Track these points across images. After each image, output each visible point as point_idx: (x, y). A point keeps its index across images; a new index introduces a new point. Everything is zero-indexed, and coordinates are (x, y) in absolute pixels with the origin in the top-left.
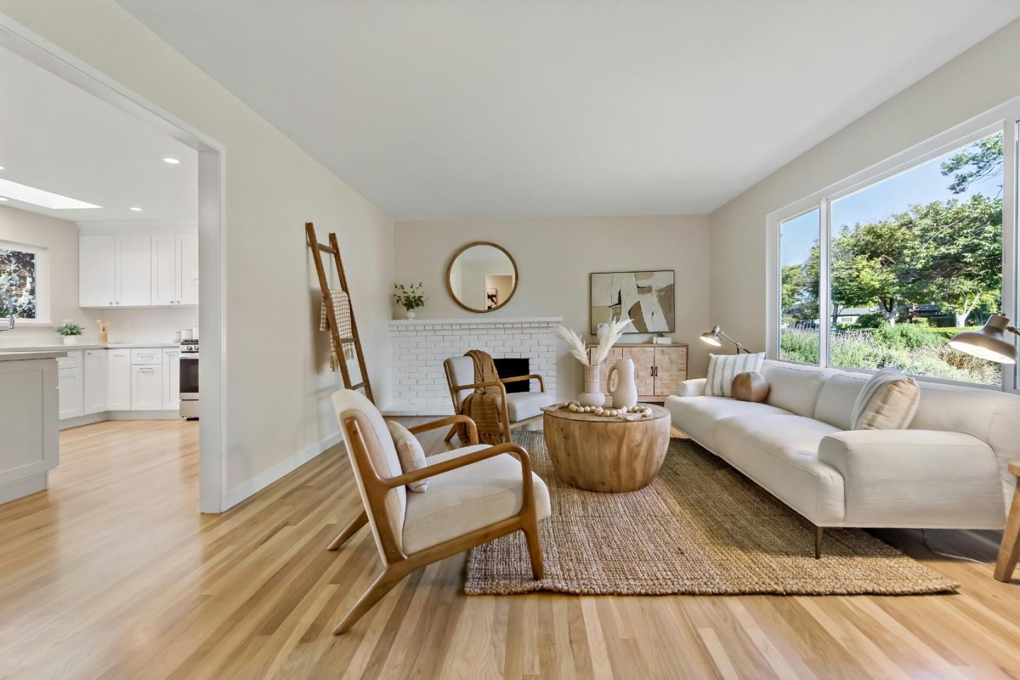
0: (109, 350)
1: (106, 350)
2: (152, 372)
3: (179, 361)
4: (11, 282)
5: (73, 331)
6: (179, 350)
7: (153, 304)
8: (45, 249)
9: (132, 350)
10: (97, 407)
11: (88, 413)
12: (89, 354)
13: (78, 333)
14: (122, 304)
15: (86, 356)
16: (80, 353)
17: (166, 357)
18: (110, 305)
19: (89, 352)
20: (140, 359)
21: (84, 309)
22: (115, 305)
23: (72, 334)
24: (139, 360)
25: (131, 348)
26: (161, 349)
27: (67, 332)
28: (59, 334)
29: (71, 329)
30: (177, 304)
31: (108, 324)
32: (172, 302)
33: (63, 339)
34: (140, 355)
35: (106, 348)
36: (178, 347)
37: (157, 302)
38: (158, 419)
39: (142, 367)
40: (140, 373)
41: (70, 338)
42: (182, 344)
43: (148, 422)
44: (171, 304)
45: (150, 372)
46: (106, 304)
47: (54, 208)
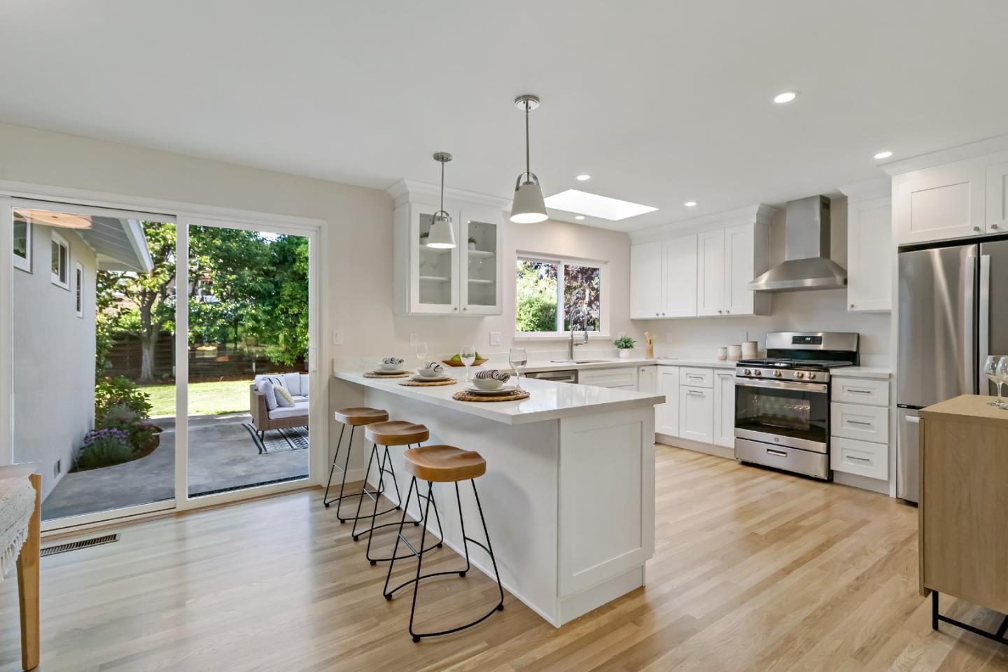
0: (659, 367)
1: (655, 367)
2: (702, 396)
3: (734, 387)
4: (578, 295)
5: (626, 344)
6: (734, 373)
8: (606, 262)
9: (682, 368)
12: (643, 371)
13: (631, 346)
14: (668, 315)
15: (641, 372)
16: (635, 370)
17: (717, 379)
18: (656, 316)
19: (642, 368)
20: (689, 379)
21: (634, 321)
22: (661, 316)
23: (627, 347)
24: (688, 381)
25: (678, 366)
26: (711, 370)
27: (622, 345)
28: (616, 347)
29: (625, 343)
30: (726, 314)
31: (654, 337)
32: (720, 312)
33: (619, 353)
34: (688, 375)
35: (656, 365)
36: (734, 369)
37: (703, 312)
38: (708, 453)
39: (692, 389)
40: (689, 396)
41: (625, 352)
42: (738, 365)
43: (698, 455)
44: (719, 314)
45: (700, 395)
46: (653, 316)
47: (616, 219)
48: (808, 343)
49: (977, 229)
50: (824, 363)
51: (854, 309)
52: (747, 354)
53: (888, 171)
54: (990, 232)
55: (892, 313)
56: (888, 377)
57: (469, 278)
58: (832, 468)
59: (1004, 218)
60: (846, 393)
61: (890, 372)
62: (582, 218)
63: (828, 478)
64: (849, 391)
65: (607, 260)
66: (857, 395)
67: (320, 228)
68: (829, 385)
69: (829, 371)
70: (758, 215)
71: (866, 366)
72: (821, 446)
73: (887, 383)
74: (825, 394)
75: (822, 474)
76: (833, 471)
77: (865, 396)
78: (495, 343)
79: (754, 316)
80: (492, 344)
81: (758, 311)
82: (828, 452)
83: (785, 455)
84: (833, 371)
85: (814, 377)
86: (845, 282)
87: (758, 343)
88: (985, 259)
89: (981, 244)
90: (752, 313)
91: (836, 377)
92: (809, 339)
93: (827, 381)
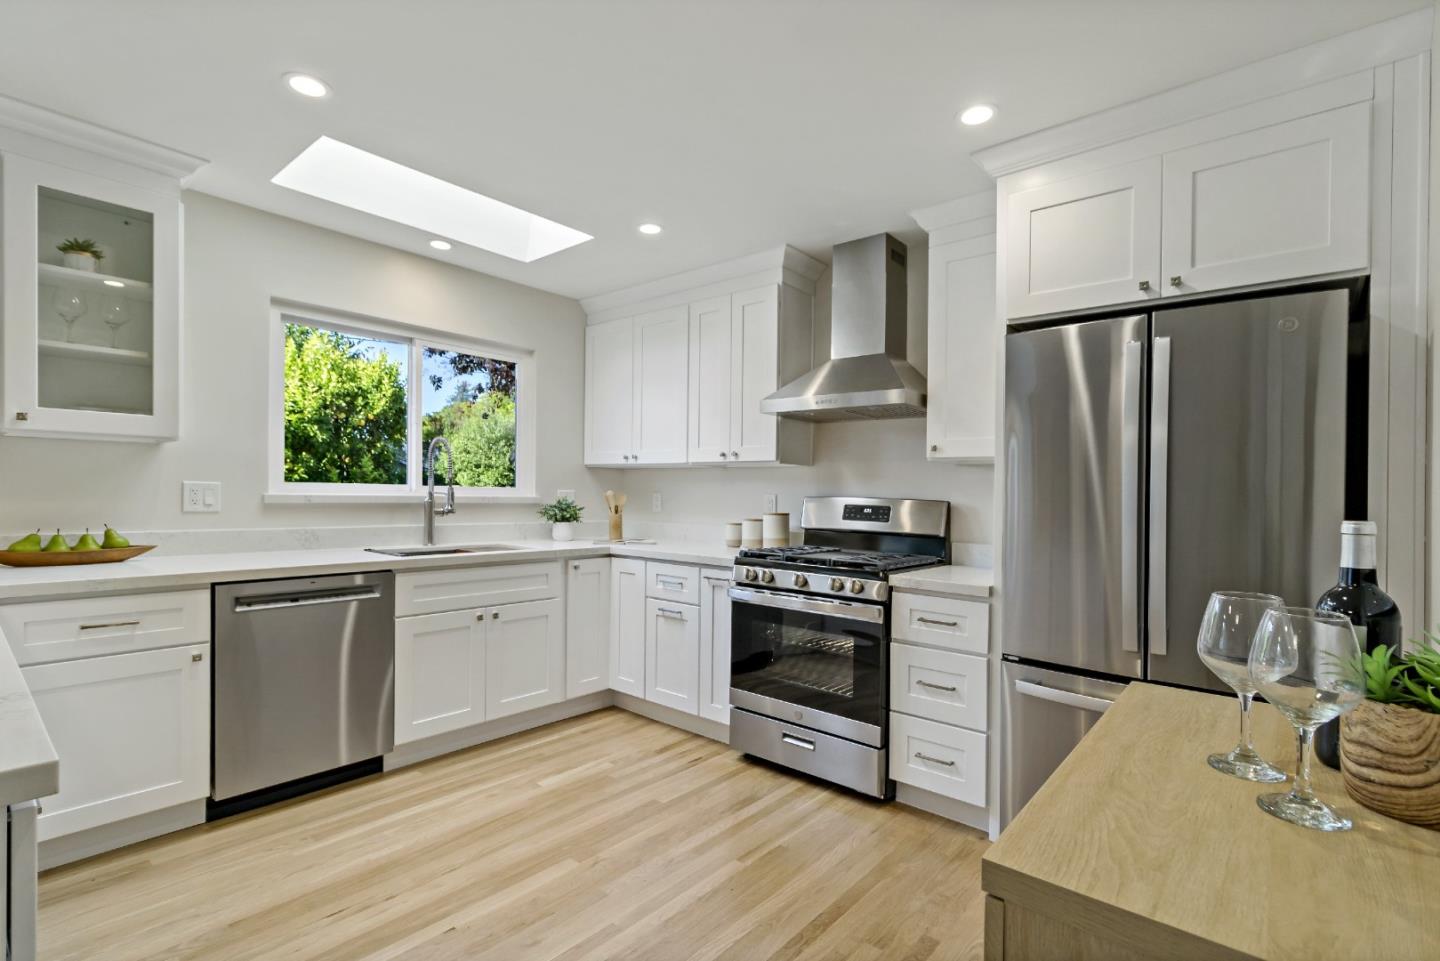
0: (613, 558)
1: (607, 559)
2: (682, 620)
3: (730, 604)
5: (565, 514)
6: (732, 576)
7: (693, 459)
8: (531, 353)
9: (649, 563)
10: (586, 684)
11: (571, 695)
12: (576, 567)
13: (574, 518)
14: (644, 459)
15: (571, 571)
16: (562, 566)
17: (706, 587)
18: (623, 461)
19: (576, 563)
20: (660, 586)
21: (595, 470)
22: (631, 461)
23: (564, 519)
24: (659, 589)
25: (646, 559)
26: (697, 569)
27: (556, 515)
28: (545, 518)
29: (562, 510)
30: (733, 459)
32: (723, 455)
33: (551, 530)
34: (660, 578)
35: (610, 556)
36: (730, 569)
37: (697, 456)
38: (693, 733)
39: (664, 605)
40: (661, 620)
41: (561, 529)
42: (741, 560)
43: (675, 737)
44: (721, 459)
45: (678, 619)
46: (620, 460)
47: (528, 260)
48: (868, 518)
49: (1145, 286)
51: (938, 455)
52: (770, 538)
53: (991, 164)
54: (1169, 293)
55: (996, 463)
56: (987, 595)
58: (892, 776)
59: (1193, 264)
60: (917, 625)
61: (991, 583)
62: (444, 246)
63: (885, 796)
64: (921, 620)
65: (531, 348)
66: (937, 629)
68: (887, 606)
69: (886, 579)
70: (786, 268)
71: (961, 564)
72: (873, 732)
73: (986, 606)
74: (879, 624)
75: (873, 789)
76: (894, 783)
77: (949, 631)
78: (200, 508)
79: (778, 464)
80: (188, 507)
81: (783, 456)
82: (885, 744)
83: (811, 747)
84: (895, 579)
85: (862, 589)
86: (924, 400)
87: (790, 516)
88: (1161, 344)
89: (1154, 314)
90: (772, 456)
91: (900, 590)
92: (869, 511)
93: (883, 598)
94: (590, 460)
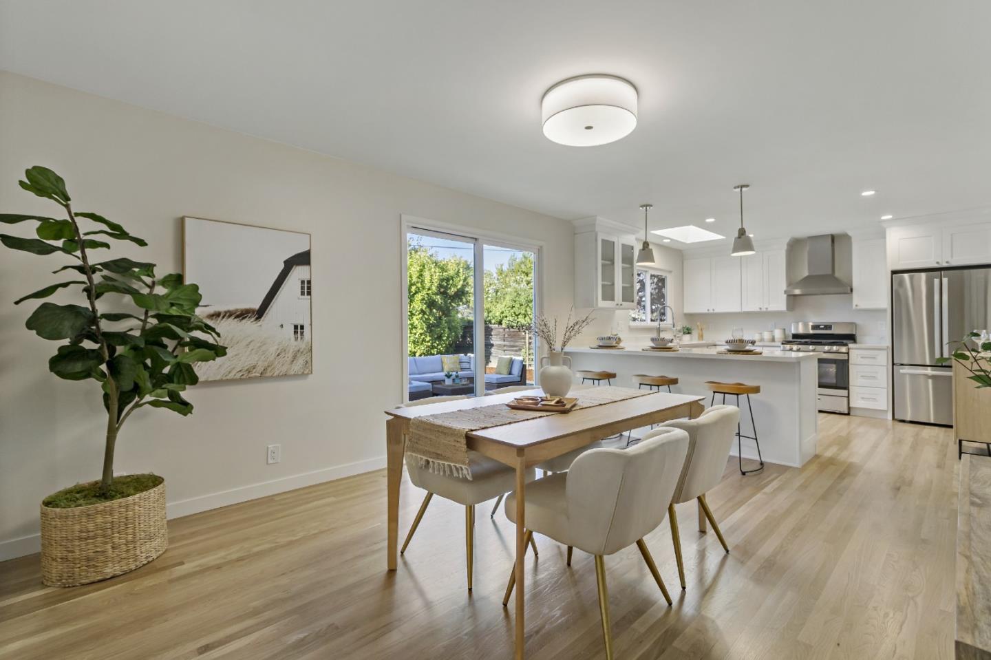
5: (688, 331)
7: (745, 310)
8: (670, 272)
14: (717, 311)
22: (711, 311)
23: (689, 333)
28: (682, 333)
30: (765, 310)
31: (704, 326)
32: (761, 309)
33: (683, 338)
35: (715, 345)
37: (747, 309)
41: (687, 337)
42: (783, 344)
46: (706, 311)
47: (690, 243)
48: (823, 329)
49: (938, 263)
50: (845, 341)
51: (858, 308)
52: (779, 337)
54: (945, 265)
55: (888, 309)
56: (886, 348)
57: (623, 283)
59: (952, 258)
60: (860, 359)
61: (888, 345)
62: (669, 241)
63: (848, 412)
64: (861, 357)
65: (672, 270)
67: (541, 247)
68: (848, 353)
69: (847, 346)
70: (788, 245)
71: (860, 343)
72: (844, 392)
74: (845, 359)
75: (844, 410)
76: (851, 407)
77: (872, 360)
79: (787, 311)
81: (789, 308)
82: (848, 397)
84: (850, 346)
85: (839, 349)
86: (852, 290)
88: (945, 281)
89: (942, 272)
90: (785, 309)
91: (852, 349)
92: (822, 327)
93: (847, 351)
94: (687, 311)
